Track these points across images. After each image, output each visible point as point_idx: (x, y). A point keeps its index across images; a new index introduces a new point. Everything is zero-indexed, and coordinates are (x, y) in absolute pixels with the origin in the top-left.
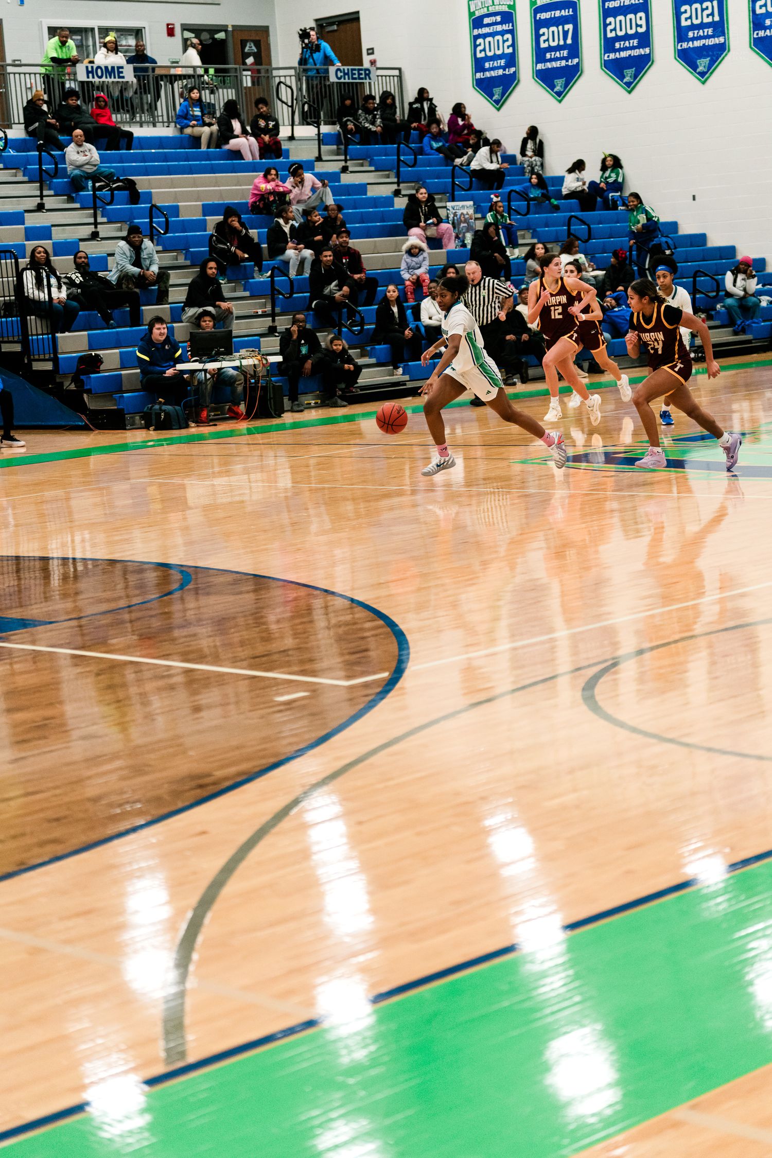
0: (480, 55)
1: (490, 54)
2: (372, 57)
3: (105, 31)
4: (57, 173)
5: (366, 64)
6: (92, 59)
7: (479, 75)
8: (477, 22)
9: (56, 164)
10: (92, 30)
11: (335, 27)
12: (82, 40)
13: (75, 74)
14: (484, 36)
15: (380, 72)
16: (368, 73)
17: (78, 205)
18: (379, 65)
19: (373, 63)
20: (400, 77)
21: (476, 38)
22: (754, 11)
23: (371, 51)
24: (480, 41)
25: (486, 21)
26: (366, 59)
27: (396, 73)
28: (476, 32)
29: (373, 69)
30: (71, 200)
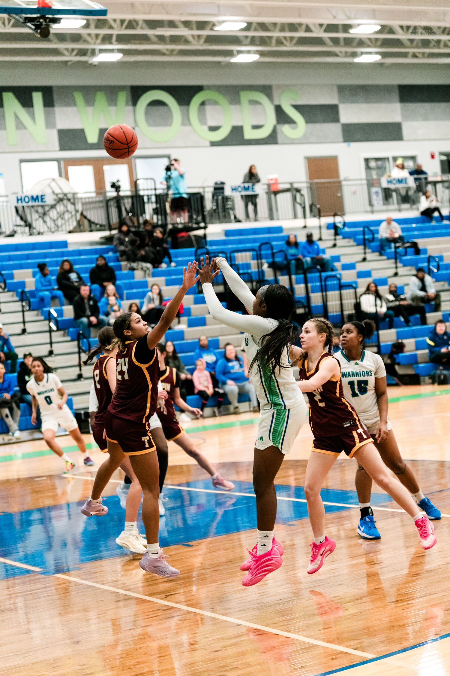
3: (395, 159)
4: (373, 239)
9: (373, 234)
10: (388, 159)
30: (381, 254)
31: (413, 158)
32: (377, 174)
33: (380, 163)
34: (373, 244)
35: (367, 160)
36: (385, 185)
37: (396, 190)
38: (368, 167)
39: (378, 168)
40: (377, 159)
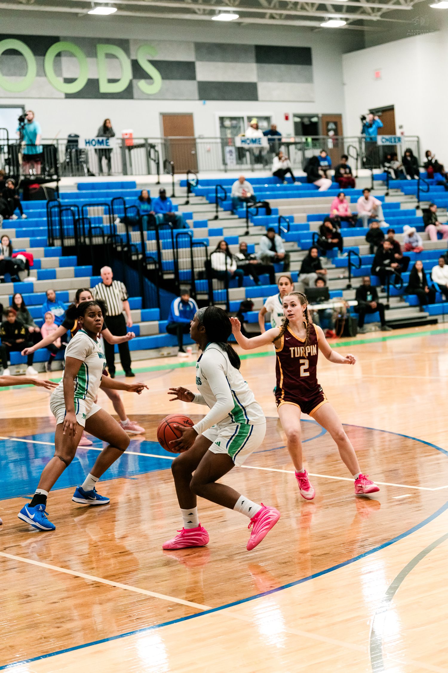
3: (250, 119)
4: (226, 198)
6: (242, 134)
9: (226, 193)
10: (243, 118)
12: (237, 124)
13: (234, 143)
15: (406, 139)
17: (236, 216)
20: (418, 142)
27: (416, 139)
30: (233, 213)
31: (267, 119)
32: (232, 133)
33: (234, 122)
34: (225, 203)
35: (222, 119)
36: (239, 144)
37: (250, 150)
38: (222, 126)
39: (233, 127)
40: (232, 119)
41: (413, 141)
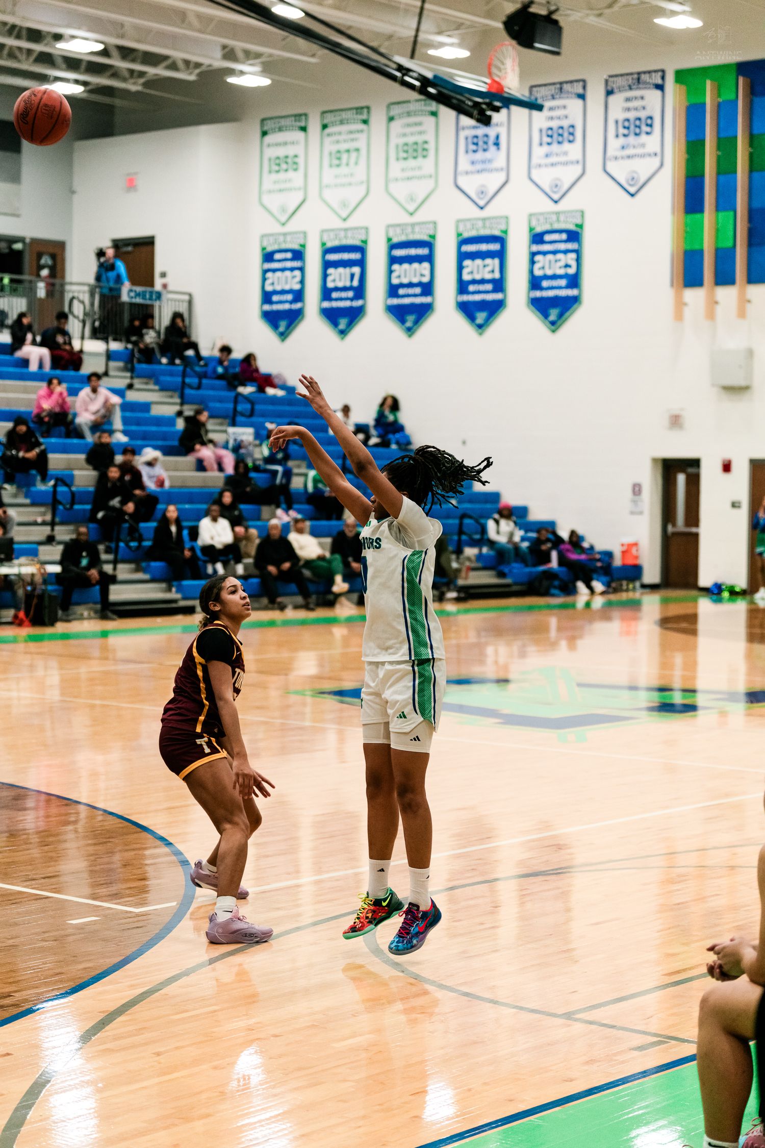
0: (269, 288)
1: (278, 288)
2: (164, 281)
5: (158, 286)
7: (267, 307)
8: (268, 257)
11: (130, 249)
14: (274, 271)
16: (159, 296)
18: (170, 288)
19: (165, 286)
20: (190, 303)
21: (265, 272)
22: (531, 272)
23: (163, 275)
24: (269, 275)
25: (277, 256)
26: (158, 283)
27: (187, 298)
28: (268, 266)
29: (164, 292)
41: (183, 301)
